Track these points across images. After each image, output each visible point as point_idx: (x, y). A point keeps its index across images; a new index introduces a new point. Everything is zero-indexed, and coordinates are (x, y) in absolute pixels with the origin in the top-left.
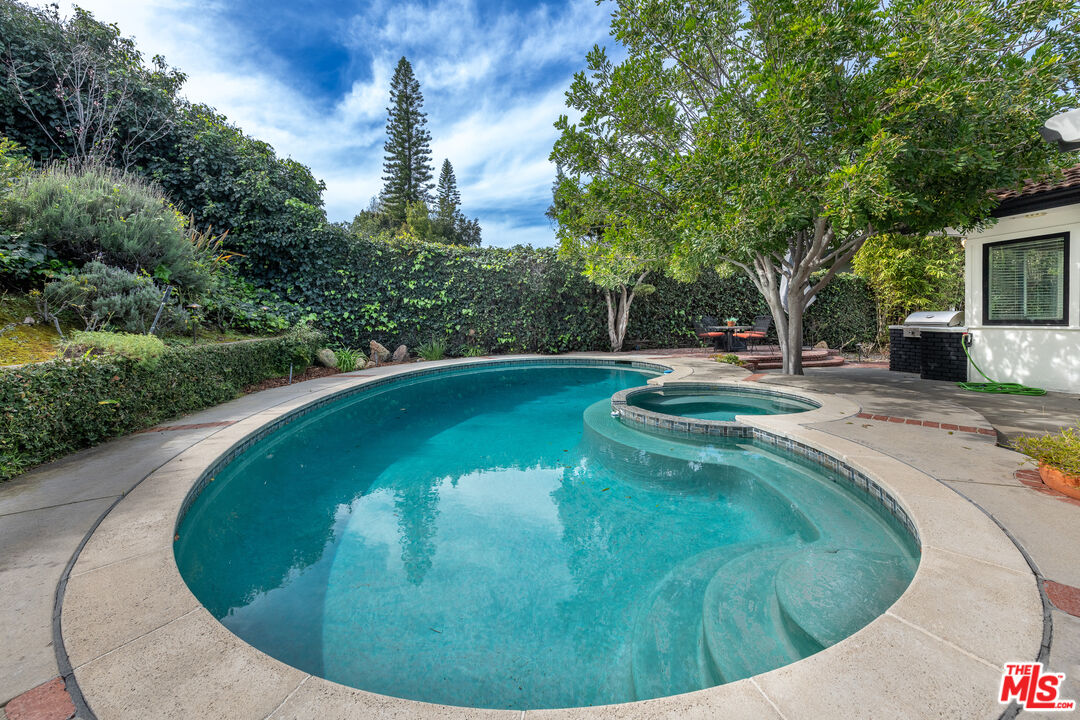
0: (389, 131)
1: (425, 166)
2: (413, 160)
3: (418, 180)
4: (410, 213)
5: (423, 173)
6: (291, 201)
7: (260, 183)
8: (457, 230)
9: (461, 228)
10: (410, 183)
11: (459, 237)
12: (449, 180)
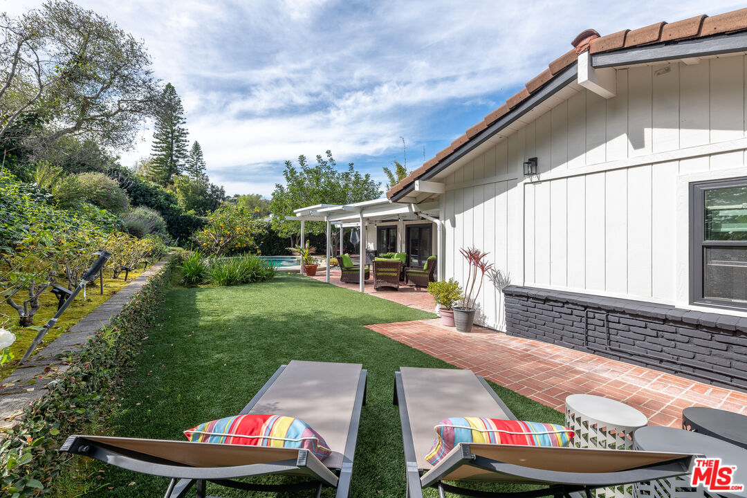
0: (157, 126)
1: (184, 150)
2: (175, 145)
3: (179, 157)
4: (177, 181)
5: (183, 154)
6: (172, 205)
7: (162, 200)
8: (209, 191)
9: (212, 191)
10: (172, 159)
11: (210, 196)
12: (197, 154)
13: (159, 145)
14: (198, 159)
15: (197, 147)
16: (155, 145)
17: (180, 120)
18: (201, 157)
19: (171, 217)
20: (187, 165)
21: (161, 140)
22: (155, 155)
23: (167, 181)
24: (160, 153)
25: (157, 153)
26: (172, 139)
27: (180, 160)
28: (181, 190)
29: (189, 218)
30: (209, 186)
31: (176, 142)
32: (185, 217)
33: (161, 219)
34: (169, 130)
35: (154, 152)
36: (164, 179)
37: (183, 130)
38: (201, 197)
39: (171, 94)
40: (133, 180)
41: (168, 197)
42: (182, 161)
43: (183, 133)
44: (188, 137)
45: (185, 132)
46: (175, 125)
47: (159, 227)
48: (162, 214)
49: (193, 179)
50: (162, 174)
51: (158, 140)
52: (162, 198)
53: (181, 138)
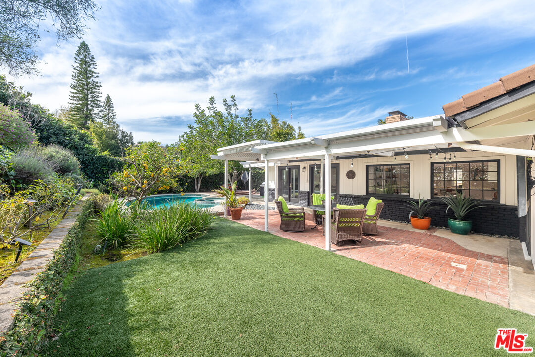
0: (73, 78)
1: (98, 100)
2: (90, 96)
3: (93, 107)
4: (92, 127)
5: (97, 104)
6: (86, 145)
7: (76, 140)
8: (120, 137)
9: (123, 136)
10: (87, 108)
11: (121, 140)
12: (109, 106)
13: (76, 95)
14: (110, 110)
15: (108, 99)
16: (72, 95)
17: (93, 74)
18: (112, 108)
19: (86, 158)
20: (100, 114)
21: (78, 90)
22: (73, 103)
23: (83, 126)
24: (77, 102)
25: (74, 102)
26: (88, 90)
27: (94, 109)
28: (96, 134)
29: (103, 160)
30: (120, 132)
31: (91, 93)
32: (100, 157)
33: (75, 159)
34: (84, 83)
35: (72, 101)
36: (81, 125)
37: (97, 83)
38: (114, 141)
39: (85, 51)
40: (45, 118)
41: (82, 138)
42: (96, 110)
43: (96, 86)
44: (101, 90)
45: (98, 85)
46: (89, 78)
47: (72, 167)
48: (77, 154)
49: (106, 126)
50: (79, 120)
51: (75, 91)
52: (76, 138)
53: (95, 90)
